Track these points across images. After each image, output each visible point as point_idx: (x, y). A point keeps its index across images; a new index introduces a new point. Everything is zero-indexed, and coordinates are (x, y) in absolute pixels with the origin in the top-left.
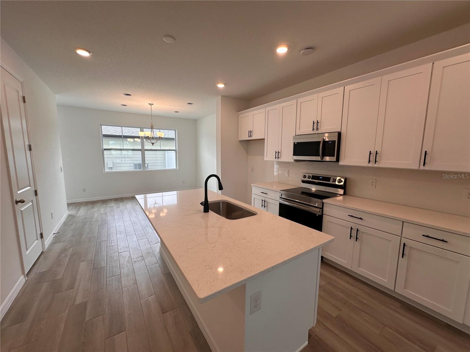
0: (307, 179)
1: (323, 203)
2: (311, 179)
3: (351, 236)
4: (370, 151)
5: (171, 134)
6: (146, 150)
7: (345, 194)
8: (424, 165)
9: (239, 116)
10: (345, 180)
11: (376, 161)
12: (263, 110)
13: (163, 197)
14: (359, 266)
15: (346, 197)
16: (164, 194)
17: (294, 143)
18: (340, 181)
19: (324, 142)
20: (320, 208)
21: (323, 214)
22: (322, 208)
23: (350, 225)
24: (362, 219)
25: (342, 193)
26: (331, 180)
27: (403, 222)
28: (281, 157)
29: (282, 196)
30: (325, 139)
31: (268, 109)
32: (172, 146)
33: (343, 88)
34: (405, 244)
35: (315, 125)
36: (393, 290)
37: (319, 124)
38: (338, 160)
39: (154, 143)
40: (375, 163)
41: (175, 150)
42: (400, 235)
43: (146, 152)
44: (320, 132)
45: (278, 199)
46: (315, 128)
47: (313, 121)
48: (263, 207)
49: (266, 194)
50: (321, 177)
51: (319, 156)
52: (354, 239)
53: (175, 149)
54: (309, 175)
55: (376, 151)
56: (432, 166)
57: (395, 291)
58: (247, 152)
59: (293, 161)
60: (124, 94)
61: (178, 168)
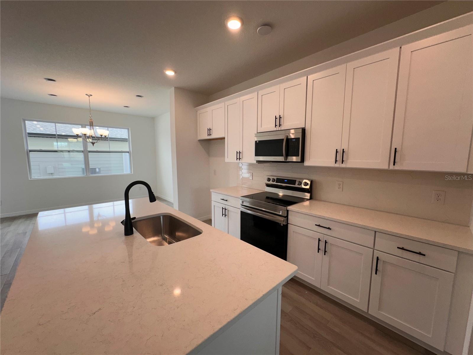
0: (271, 182)
1: (288, 211)
2: (276, 182)
3: (319, 249)
4: (337, 150)
5: (123, 133)
6: (89, 152)
7: (311, 198)
8: (394, 165)
9: (197, 112)
10: (312, 182)
11: (343, 161)
12: (222, 105)
13: (115, 206)
14: (328, 284)
15: (313, 202)
16: (116, 203)
17: (256, 141)
18: (306, 184)
19: (288, 140)
20: (285, 217)
21: (288, 223)
22: (287, 217)
23: (318, 236)
24: (330, 229)
25: (309, 198)
26: (297, 183)
27: (375, 232)
28: (242, 158)
29: (243, 203)
30: (288, 136)
31: (227, 103)
32: (125, 147)
33: (306, 77)
34: (379, 258)
35: (278, 120)
36: (366, 312)
37: (282, 119)
38: (303, 160)
40: (342, 163)
41: (128, 152)
42: (372, 247)
43: (90, 155)
44: (283, 128)
45: (240, 206)
46: (278, 124)
47: (276, 116)
48: (224, 215)
49: (227, 200)
50: (286, 179)
51: (282, 156)
52: (322, 252)
53: (128, 150)
54: (273, 177)
55: (343, 149)
56: (403, 165)
57: (369, 313)
58: (209, 153)
59: (255, 162)
60: (46, 79)
61: (133, 173)
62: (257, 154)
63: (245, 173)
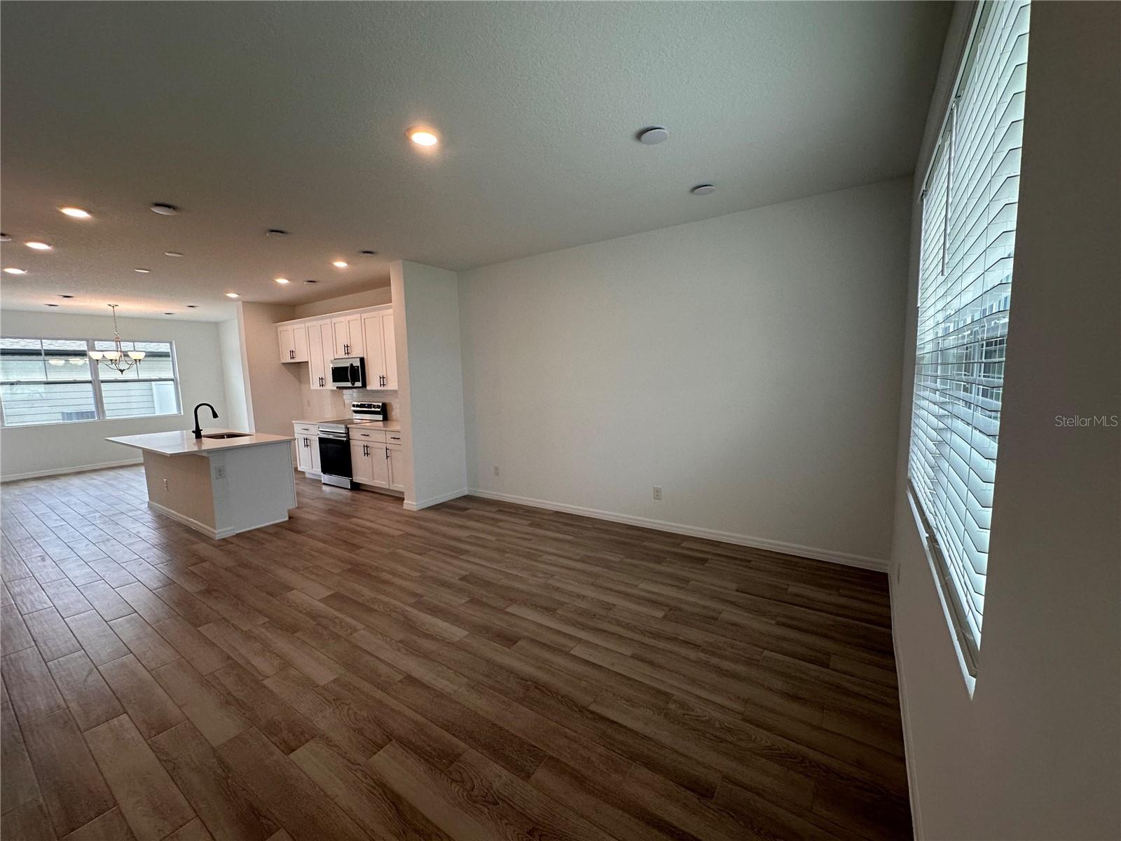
0: (356, 408)
1: (348, 428)
2: (359, 408)
4: (380, 376)
6: (103, 382)
7: (384, 419)
9: (277, 327)
10: (382, 404)
11: (384, 385)
12: (303, 325)
14: (374, 479)
17: (332, 369)
18: (378, 406)
19: (351, 367)
20: (346, 434)
21: (350, 439)
22: (348, 433)
23: (363, 444)
25: (382, 419)
26: (372, 406)
28: (325, 384)
29: (319, 429)
30: (351, 364)
31: (307, 325)
32: (167, 373)
33: (360, 314)
35: (346, 348)
37: (349, 348)
38: (364, 385)
39: (124, 370)
41: (173, 380)
43: (104, 386)
44: (349, 356)
46: (346, 353)
47: (345, 346)
48: (306, 446)
49: (308, 430)
51: (349, 381)
52: (366, 455)
53: (172, 377)
55: (383, 376)
58: (300, 380)
59: (335, 388)
61: (182, 414)
62: (334, 381)
63: (328, 401)
